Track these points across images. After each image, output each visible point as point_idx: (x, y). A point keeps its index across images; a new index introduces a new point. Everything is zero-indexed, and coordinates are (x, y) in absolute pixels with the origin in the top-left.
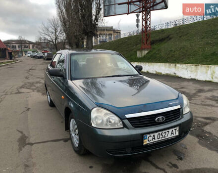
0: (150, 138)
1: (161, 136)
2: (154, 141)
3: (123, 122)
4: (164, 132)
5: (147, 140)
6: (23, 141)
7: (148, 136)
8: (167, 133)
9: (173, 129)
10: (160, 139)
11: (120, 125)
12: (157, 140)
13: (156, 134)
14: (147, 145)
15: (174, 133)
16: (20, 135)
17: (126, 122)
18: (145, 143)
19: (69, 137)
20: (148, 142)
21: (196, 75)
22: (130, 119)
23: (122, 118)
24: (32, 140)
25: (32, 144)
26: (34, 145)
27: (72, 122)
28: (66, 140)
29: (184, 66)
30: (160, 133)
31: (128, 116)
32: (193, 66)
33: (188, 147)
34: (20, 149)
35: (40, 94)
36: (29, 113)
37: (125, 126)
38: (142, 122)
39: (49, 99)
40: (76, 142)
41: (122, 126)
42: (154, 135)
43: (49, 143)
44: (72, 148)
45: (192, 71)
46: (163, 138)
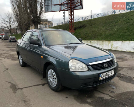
0: (103, 76)
2: (104, 77)
3: (88, 67)
5: (101, 77)
6: (14, 88)
7: (102, 75)
8: (110, 73)
9: (112, 71)
11: (86, 69)
12: (105, 77)
13: (105, 74)
15: (112, 73)
16: (10, 84)
18: (100, 79)
19: (46, 82)
20: (101, 78)
21: (103, 47)
22: (91, 65)
23: (87, 65)
24: (20, 86)
25: (22, 89)
26: (23, 89)
27: (50, 72)
28: (43, 85)
29: (96, 41)
30: (107, 73)
34: (15, 92)
35: (10, 60)
36: (9, 71)
37: (89, 70)
38: (98, 67)
40: (54, 84)
41: (88, 70)
43: (33, 87)
46: (108, 76)
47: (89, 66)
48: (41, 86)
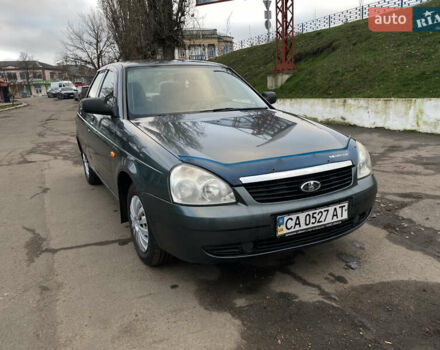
0: (291, 224)
1: (313, 220)
2: (297, 228)
3: (235, 192)
4: (317, 211)
5: (283, 227)
6: (37, 246)
7: (286, 218)
8: (325, 214)
9: (337, 206)
10: (311, 225)
11: (230, 198)
12: (303, 227)
13: (302, 216)
14: (283, 236)
15: (339, 215)
16: (30, 235)
17: (242, 191)
18: (279, 233)
19: (129, 236)
20: (285, 231)
21: (385, 121)
22: (249, 186)
23: (233, 185)
24: (54, 245)
25: (54, 251)
26: (58, 253)
27: (135, 202)
28: (123, 242)
29: (362, 102)
30: (311, 213)
31: (245, 180)
32: (380, 103)
33: (366, 246)
34: (31, 260)
35: (70, 162)
36: (47, 196)
37: (239, 199)
38: (272, 191)
39: (87, 169)
40: (143, 241)
41: (234, 201)
42: (298, 218)
43: (88, 248)
44: (136, 255)
45: (377, 113)
46: (316, 224)
47: (238, 189)
48: (116, 245)
